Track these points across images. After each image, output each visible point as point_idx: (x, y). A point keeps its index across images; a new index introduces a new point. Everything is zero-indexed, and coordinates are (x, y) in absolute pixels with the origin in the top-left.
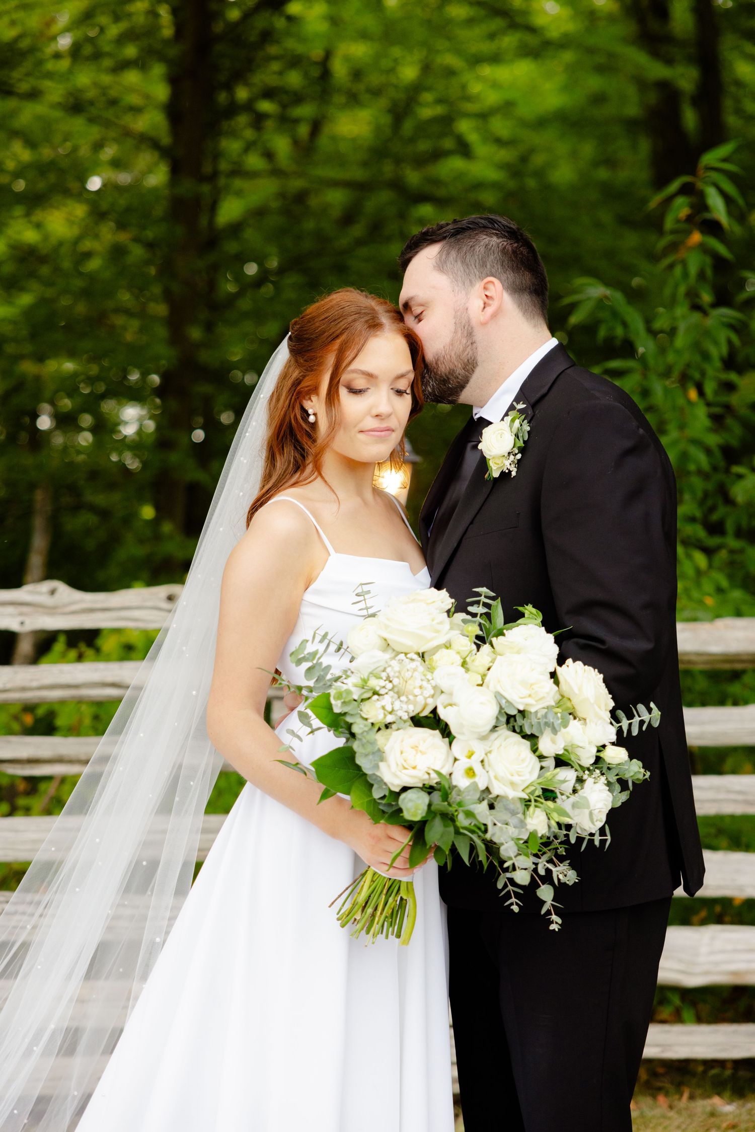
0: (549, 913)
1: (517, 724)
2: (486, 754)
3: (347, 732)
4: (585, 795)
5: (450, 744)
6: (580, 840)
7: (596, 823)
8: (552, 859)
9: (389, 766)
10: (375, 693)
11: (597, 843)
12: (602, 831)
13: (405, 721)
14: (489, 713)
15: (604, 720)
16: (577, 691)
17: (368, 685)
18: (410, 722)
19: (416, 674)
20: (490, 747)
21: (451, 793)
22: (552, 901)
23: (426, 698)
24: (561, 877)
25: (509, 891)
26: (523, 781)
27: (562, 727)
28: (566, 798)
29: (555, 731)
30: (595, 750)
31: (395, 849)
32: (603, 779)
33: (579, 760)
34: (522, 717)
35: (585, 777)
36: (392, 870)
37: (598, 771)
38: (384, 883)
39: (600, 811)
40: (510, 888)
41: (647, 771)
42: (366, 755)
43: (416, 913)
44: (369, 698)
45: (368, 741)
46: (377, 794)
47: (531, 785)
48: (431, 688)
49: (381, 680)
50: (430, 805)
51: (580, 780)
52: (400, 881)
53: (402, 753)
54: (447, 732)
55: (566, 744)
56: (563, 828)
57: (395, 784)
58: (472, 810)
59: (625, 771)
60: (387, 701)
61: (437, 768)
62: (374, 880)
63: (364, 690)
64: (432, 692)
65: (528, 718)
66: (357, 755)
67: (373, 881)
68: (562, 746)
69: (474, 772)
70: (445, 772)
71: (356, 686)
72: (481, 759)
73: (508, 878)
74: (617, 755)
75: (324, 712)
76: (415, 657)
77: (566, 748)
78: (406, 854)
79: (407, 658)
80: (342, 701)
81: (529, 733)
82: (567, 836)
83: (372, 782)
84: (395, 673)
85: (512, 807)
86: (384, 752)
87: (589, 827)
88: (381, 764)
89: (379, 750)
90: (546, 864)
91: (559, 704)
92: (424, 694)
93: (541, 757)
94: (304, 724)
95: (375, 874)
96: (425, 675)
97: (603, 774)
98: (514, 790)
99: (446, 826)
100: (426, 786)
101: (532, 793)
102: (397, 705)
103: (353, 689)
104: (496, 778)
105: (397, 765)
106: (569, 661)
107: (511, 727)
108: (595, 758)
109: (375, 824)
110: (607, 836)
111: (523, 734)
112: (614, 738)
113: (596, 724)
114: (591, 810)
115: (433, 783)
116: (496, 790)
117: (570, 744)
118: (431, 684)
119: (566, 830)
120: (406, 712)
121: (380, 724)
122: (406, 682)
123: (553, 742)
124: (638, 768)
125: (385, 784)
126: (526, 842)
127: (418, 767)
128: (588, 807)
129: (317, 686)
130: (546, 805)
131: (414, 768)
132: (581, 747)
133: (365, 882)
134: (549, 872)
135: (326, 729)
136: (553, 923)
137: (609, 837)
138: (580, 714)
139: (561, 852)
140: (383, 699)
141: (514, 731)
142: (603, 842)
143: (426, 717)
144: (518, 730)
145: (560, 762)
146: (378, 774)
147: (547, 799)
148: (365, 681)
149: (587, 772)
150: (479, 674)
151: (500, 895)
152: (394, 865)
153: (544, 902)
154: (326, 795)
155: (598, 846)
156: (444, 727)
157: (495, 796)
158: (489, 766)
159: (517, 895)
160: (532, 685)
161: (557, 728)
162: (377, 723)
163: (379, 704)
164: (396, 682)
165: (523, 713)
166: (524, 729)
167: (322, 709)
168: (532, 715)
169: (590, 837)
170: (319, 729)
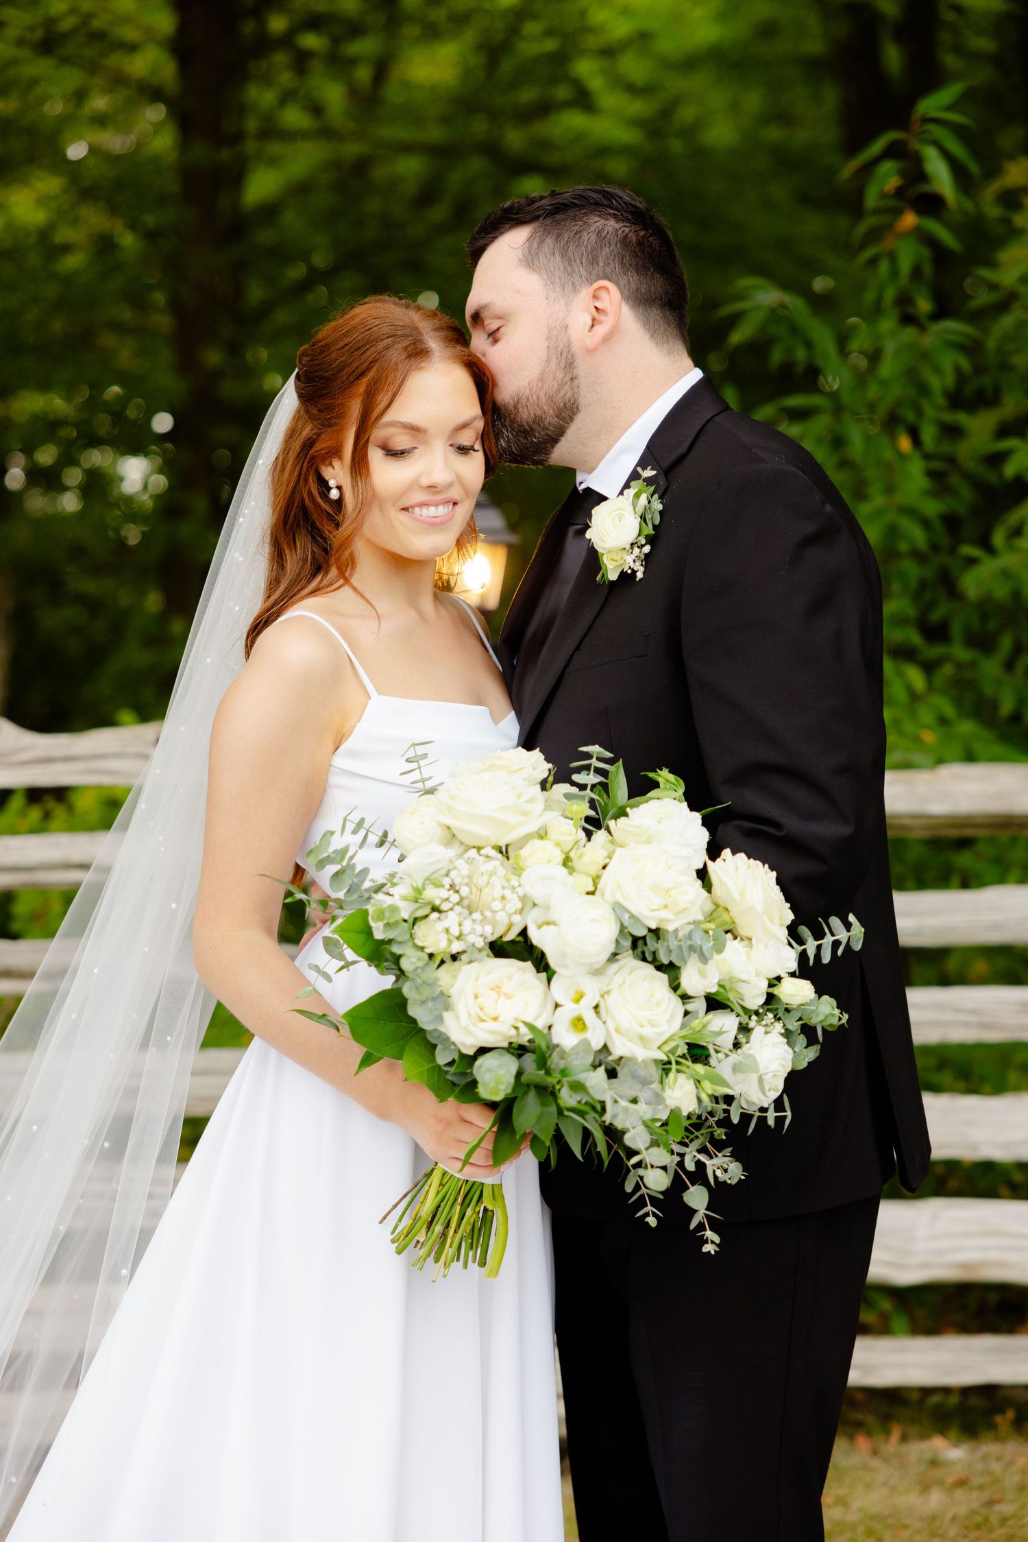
0: (701, 1227)
1: (648, 949)
2: (602, 996)
3: (395, 967)
4: (751, 1052)
5: (549, 981)
6: (746, 1117)
7: (769, 1092)
8: (706, 1146)
9: (457, 1017)
10: (435, 909)
11: (771, 1122)
12: (778, 1104)
13: (480, 950)
14: (606, 934)
15: (779, 939)
16: (737, 897)
17: (422, 897)
18: (488, 951)
19: (495, 879)
20: (608, 986)
21: (550, 1055)
22: (706, 1209)
23: (510, 915)
24: (719, 1173)
25: (642, 1196)
26: (659, 1034)
27: (715, 952)
28: (724, 1056)
29: (704, 959)
30: (766, 984)
32: (779, 1027)
33: (743, 1000)
34: (656, 939)
35: (752, 1024)
36: (467, 1169)
37: (770, 1015)
38: (458, 1188)
39: (775, 1075)
40: (644, 1192)
41: (843, 1012)
42: (423, 1002)
44: (426, 916)
45: (424, 982)
46: (442, 1059)
47: (670, 1039)
48: (517, 899)
49: (443, 890)
50: (519, 1074)
51: (744, 1029)
53: (476, 997)
54: (543, 963)
55: (722, 977)
56: (720, 1101)
57: (468, 1044)
58: (582, 1081)
59: (811, 1013)
60: (451, 920)
61: (529, 1019)
62: (443, 1184)
63: (417, 905)
64: (520, 905)
65: (664, 940)
66: (409, 1002)
67: (441, 1186)
68: (716, 981)
69: (584, 1024)
70: (540, 1024)
71: (405, 899)
72: (594, 1004)
73: (639, 1179)
74: (798, 992)
75: (360, 938)
76: (493, 853)
77: (721, 983)
78: (488, 1144)
79: (480, 855)
80: (385, 922)
81: (666, 962)
82: (727, 1111)
83: (434, 1042)
84: (462, 878)
85: (642, 1073)
86: (449, 997)
87: (759, 1099)
88: (447, 1016)
89: (442, 994)
90: (697, 1155)
91: (710, 917)
92: (507, 910)
93: (685, 998)
94: (334, 958)
95: (444, 1174)
96: (508, 880)
97: (778, 1020)
98: (645, 1048)
99: (543, 1105)
100: (513, 1045)
101: (673, 1051)
102: (467, 926)
103: (401, 904)
104: (617, 1030)
105: (470, 1015)
106: (727, 853)
107: (640, 954)
108: (765, 997)
109: (441, 1102)
111: (657, 964)
112: (794, 966)
113: (766, 947)
114: (761, 1074)
115: (524, 1040)
116: (619, 1049)
117: (727, 978)
118: (517, 893)
119: (725, 1105)
120: (481, 936)
121: (442, 954)
122: (481, 891)
123: (703, 975)
124: (830, 1007)
125: (453, 1043)
126: (665, 1124)
127: (501, 1018)
128: (756, 1069)
129: (349, 899)
130: (694, 1068)
131: (495, 1019)
132: (744, 981)
133: (430, 1186)
134: (700, 1166)
135: (363, 964)
136: (708, 1243)
137: (789, 1113)
138: (742, 931)
139: (718, 1136)
140: (446, 918)
141: (644, 959)
142: (779, 1121)
143: (513, 942)
144: (649, 958)
145: (714, 1003)
146: (442, 1029)
147: (695, 1060)
148: (419, 891)
149: (754, 1018)
150: (589, 876)
151: (629, 1202)
152: (471, 1161)
153: (695, 1211)
155: (773, 1127)
156: (539, 956)
157: (617, 1058)
158: (607, 1013)
159: (654, 1202)
160: (668, 891)
161: (707, 954)
162: (439, 953)
163: (440, 926)
164: (464, 891)
165: (656, 933)
166: (660, 957)
167: (358, 935)
168: (670, 935)
169: (760, 1114)
170: (354, 963)
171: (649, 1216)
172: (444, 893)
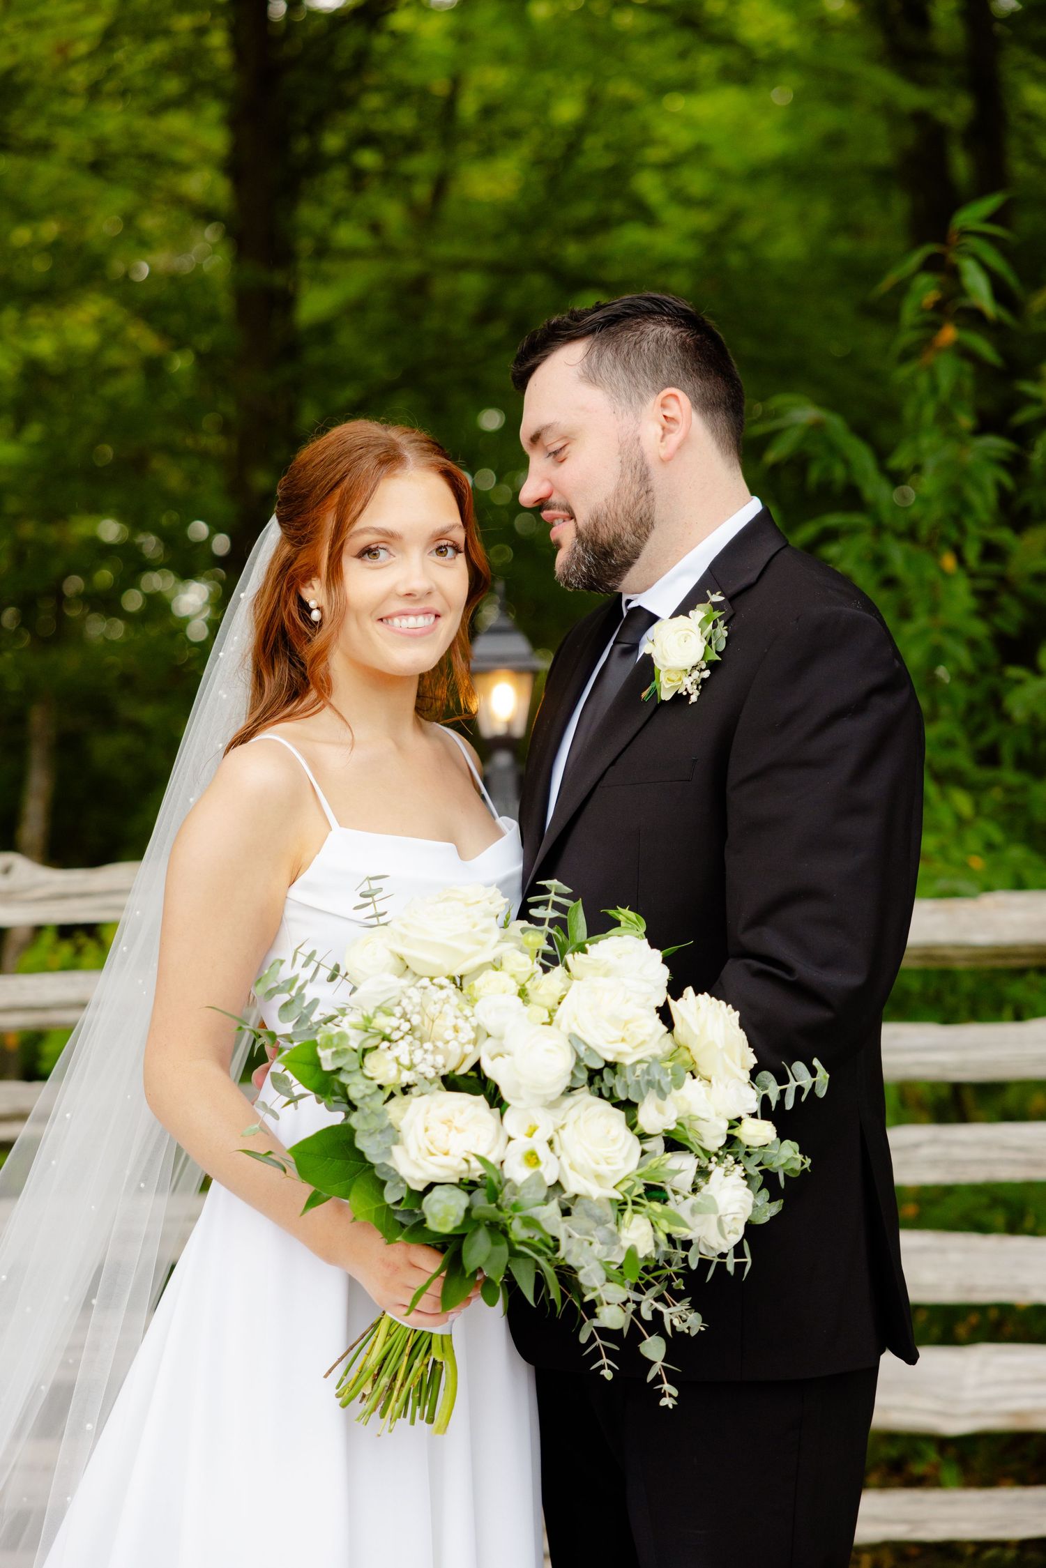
0: (658, 1380)
1: (605, 1085)
2: (557, 1131)
3: (344, 1101)
4: (710, 1193)
5: (502, 1115)
6: (704, 1263)
7: (727, 1236)
8: (663, 1295)
9: (407, 1152)
10: (386, 1038)
11: (730, 1268)
12: (738, 1250)
13: (432, 1082)
14: (560, 1066)
15: (740, 1081)
16: (696, 1031)
17: (372, 1025)
18: (439, 1083)
19: (447, 1008)
20: (563, 1119)
21: (502, 1190)
23: (463, 1045)
24: (676, 1322)
25: (597, 1348)
26: (616, 1172)
27: (672, 1087)
28: (683, 1199)
29: (662, 1094)
30: (726, 1125)
31: (418, 1281)
32: (739, 1169)
33: (702, 1140)
34: (613, 1074)
35: (711, 1167)
37: (731, 1158)
38: (406, 1338)
39: (734, 1219)
40: (599, 1342)
41: (806, 1157)
42: (371, 1134)
43: (456, 1383)
44: (377, 1047)
45: (372, 1112)
46: (390, 1197)
47: (627, 1179)
48: (470, 1029)
49: (393, 1018)
50: (468, 1211)
51: (703, 1173)
52: (431, 1334)
53: (426, 1130)
54: (497, 1099)
55: (680, 1115)
56: (678, 1245)
57: (416, 1177)
58: (534, 1217)
59: (772, 1158)
60: (402, 1049)
61: (481, 1153)
62: (391, 1333)
63: (367, 1035)
64: (472, 1035)
65: (621, 1075)
66: (357, 1134)
67: (389, 1335)
68: (674, 1118)
69: (537, 1158)
70: (493, 1158)
71: (355, 1027)
72: (547, 1137)
73: (594, 1327)
74: (760, 1132)
75: (307, 1070)
76: (446, 982)
77: (679, 1121)
78: (436, 1289)
79: (433, 984)
80: (334, 1049)
81: (623, 1098)
82: (685, 1260)
83: (382, 1177)
84: (414, 1006)
85: (597, 1212)
86: (399, 1131)
87: (719, 1244)
88: (396, 1149)
89: (391, 1126)
90: (654, 1302)
91: (670, 1057)
92: (460, 1039)
93: (643, 1137)
94: (282, 1094)
95: (392, 1323)
96: (461, 1010)
97: (737, 1162)
98: (601, 1187)
99: (495, 1243)
100: (464, 1181)
101: (629, 1191)
102: (418, 1056)
103: (351, 1033)
104: (572, 1167)
105: (420, 1149)
107: (597, 1091)
108: (725, 1138)
109: (387, 1244)
110: (745, 1257)
111: (614, 1101)
112: (755, 1106)
113: (725, 1088)
114: (720, 1216)
115: (475, 1176)
116: (573, 1186)
117: (686, 1115)
118: (470, 1023)
119: (683, 1250)
120: (433, 1067)
121: (392, 1087)
122: (433, 1021)
123: (661, 1111)
124: (793, 1152)
125: (402, 1180)
126: (621, 1267)
127: (451, 1152)
128: (716, 1211)
129: (298, 1030)
130: (650, 1208)
131: (446, 1154)
132: (703, 1120)
133: (377, 1337)
134: (658, 1315)
135: (312, 1098)
136: (665, 1396)
137: (749, 1260)
138: (702, 1071)
139: (677, 1285)
140: (397, 1046)
141: (601, 1096)
142: (740, 1267)
143: (465, 1076)
144: (606, 1094)
145: (673, 1144)
146: (390, 1163)
147: (650, 1199)
148: (368, 1020)
149: (714, 1159)
150: (546, 1007)
151: (584, 1354)
152: (418, 1307)
153: (653, 1363)
154: (314, 1201)
155: (732, 1273)
156: (493, 1091)
157: (572, 1195)
158: (562, 1148)
159: (610, 1354)
160: (626, 1023)
161: (666, 1089)
162: (389, 1085)
163: (389, 1055)
164: (416, 1020)
165: (612, 1066)
166: (616, 1093)
167: (305, 1066)
168: (627, 1068)
169: (719, 1260)
170: (302, 1096)
171: (605, 1368)
172: (395, 1022)
